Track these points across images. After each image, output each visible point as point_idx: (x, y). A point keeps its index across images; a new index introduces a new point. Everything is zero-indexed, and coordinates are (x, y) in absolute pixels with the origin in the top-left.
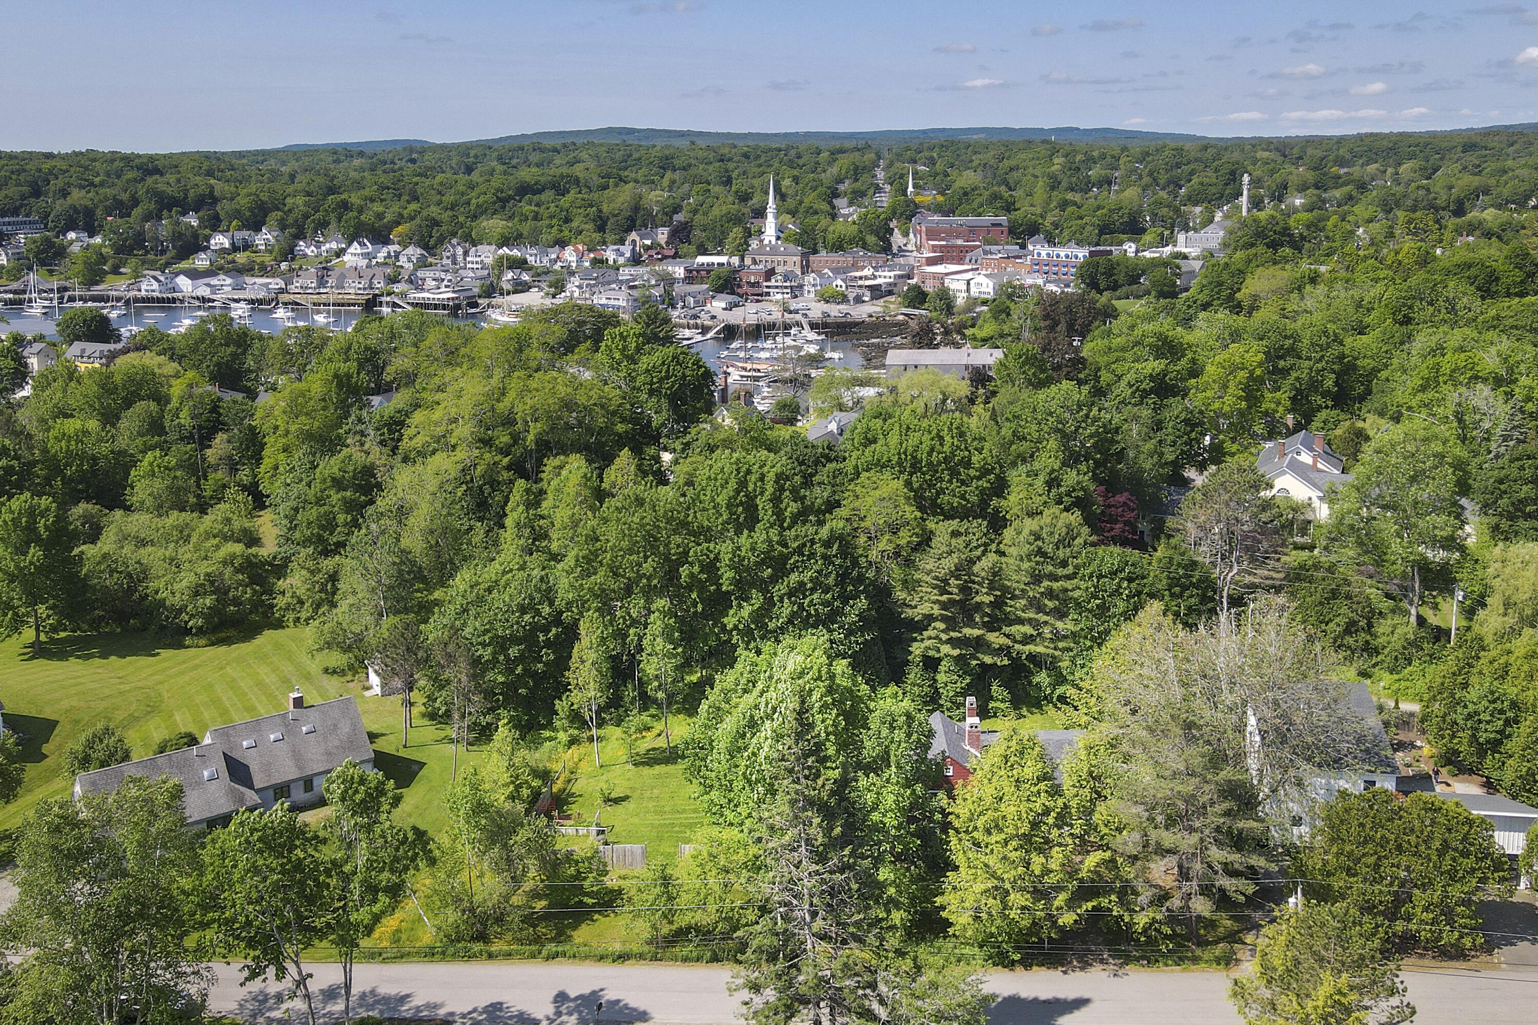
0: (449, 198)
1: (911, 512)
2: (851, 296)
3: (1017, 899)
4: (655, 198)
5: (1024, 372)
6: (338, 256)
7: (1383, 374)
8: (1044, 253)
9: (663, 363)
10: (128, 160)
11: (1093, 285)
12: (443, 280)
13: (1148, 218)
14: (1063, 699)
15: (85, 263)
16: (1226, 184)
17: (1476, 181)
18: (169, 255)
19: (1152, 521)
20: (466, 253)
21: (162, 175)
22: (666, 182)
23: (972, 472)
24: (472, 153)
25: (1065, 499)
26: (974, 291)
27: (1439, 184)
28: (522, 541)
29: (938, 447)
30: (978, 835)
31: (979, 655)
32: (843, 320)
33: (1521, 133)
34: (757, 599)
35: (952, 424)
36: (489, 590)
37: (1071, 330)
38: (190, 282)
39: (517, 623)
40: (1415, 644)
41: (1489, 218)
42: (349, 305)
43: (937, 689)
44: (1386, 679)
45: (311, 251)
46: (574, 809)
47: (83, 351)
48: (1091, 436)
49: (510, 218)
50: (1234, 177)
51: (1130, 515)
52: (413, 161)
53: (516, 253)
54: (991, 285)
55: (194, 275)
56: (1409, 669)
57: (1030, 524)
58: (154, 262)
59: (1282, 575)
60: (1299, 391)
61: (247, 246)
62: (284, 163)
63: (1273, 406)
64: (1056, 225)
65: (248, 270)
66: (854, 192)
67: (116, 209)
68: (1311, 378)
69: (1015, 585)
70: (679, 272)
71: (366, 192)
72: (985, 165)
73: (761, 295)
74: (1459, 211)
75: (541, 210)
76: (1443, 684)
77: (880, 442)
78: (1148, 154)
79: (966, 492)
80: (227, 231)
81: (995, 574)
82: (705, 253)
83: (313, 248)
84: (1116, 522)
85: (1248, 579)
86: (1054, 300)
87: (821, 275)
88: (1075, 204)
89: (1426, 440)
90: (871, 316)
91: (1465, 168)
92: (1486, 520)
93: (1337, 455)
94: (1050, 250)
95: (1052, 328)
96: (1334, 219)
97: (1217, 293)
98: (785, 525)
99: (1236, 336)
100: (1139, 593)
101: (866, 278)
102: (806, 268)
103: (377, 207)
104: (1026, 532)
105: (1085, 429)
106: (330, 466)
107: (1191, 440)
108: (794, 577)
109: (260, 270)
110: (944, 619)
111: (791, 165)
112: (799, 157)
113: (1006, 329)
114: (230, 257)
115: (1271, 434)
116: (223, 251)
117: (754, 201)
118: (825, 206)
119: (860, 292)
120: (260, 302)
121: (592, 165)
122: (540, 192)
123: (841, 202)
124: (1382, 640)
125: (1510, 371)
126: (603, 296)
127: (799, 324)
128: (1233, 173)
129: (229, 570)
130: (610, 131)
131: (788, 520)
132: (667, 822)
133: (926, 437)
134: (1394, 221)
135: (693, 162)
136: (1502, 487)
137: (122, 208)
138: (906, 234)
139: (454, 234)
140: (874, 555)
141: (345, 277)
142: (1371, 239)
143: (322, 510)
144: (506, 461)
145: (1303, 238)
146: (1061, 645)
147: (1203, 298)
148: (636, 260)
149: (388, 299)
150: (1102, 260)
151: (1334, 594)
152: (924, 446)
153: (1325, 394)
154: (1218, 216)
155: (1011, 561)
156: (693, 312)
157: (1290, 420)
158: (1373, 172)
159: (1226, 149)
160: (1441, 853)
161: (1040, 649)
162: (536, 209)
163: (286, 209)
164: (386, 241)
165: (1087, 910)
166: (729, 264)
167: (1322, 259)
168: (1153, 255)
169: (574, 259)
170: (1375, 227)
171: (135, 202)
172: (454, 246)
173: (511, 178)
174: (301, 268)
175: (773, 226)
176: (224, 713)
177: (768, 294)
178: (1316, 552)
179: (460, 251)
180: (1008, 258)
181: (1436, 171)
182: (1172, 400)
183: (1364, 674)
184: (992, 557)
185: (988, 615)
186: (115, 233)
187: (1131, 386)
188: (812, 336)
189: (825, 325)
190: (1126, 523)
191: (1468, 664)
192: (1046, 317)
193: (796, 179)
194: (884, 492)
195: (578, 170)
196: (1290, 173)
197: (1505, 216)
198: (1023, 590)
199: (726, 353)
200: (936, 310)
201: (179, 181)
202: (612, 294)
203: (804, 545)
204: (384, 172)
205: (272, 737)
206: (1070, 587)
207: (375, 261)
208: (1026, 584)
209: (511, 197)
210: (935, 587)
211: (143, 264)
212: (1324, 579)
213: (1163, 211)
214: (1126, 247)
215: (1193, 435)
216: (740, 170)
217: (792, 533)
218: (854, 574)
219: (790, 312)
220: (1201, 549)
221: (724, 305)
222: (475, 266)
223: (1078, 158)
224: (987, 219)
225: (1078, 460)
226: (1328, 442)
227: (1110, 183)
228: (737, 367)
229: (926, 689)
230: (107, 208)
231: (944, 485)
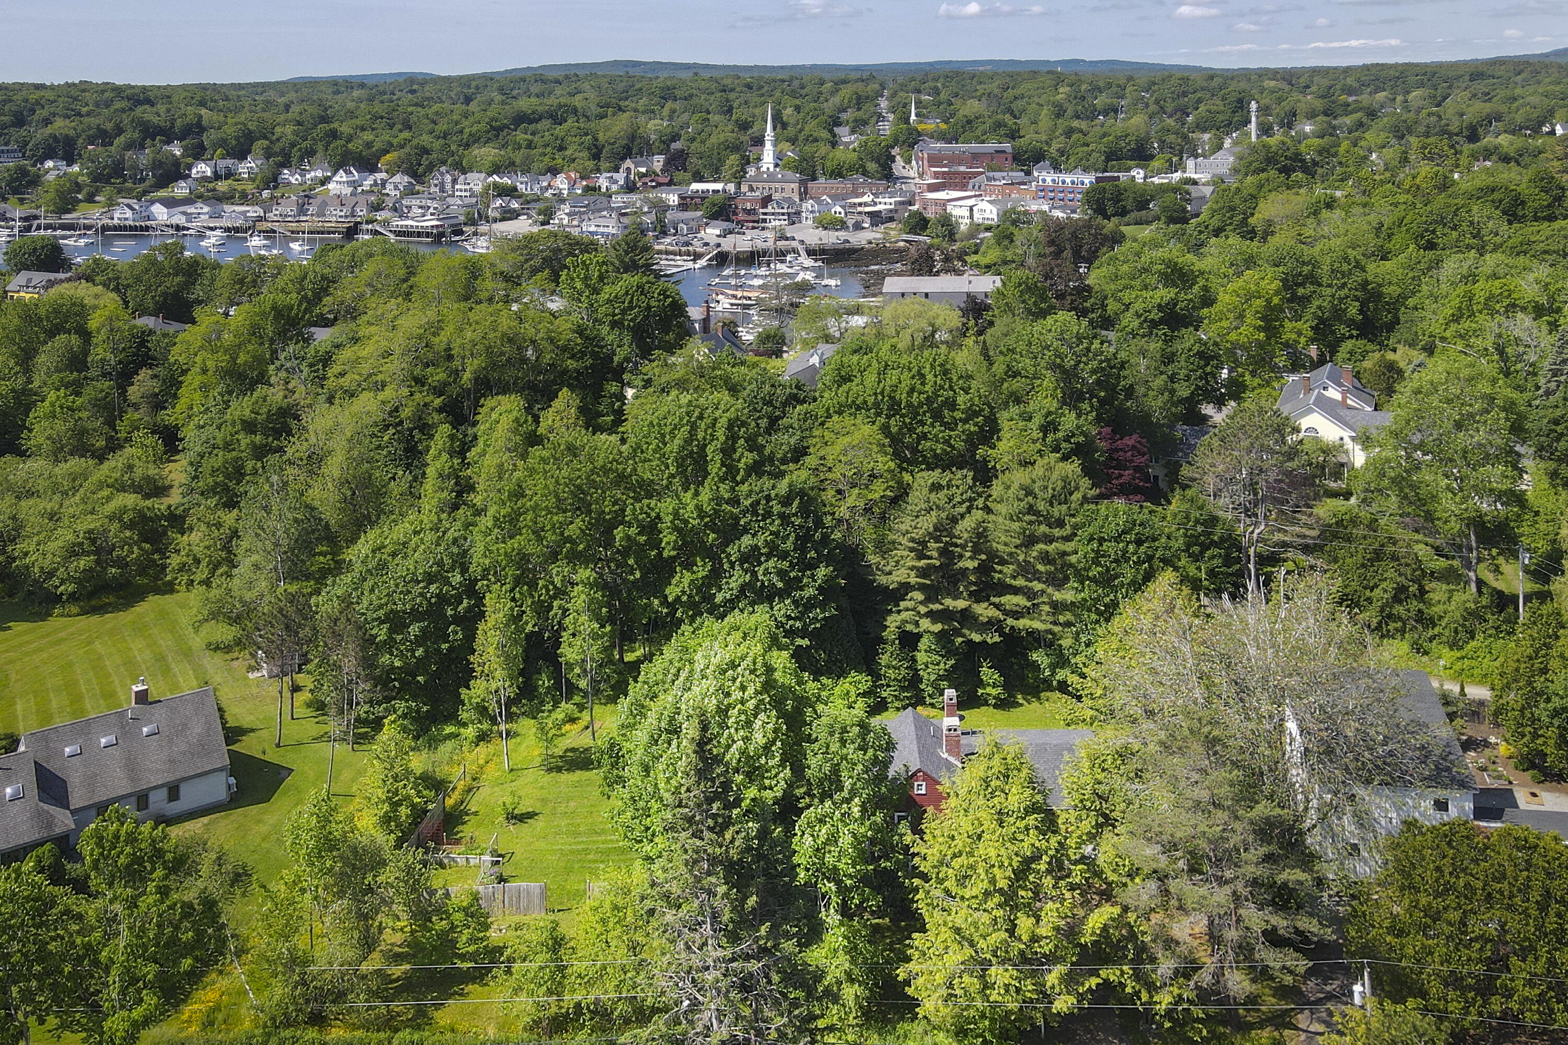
0: (442, 127)
1: (884, 463)
2: (850, 223)
3: (1000, 975)
4: (654, 127)
5: (1024, 302)
6: (322, 184)
7: (1411, 302)
8: (1049, 180)
9: (627, 293)
10: (118, 91)
11: (1101, 211)
12: (429, 207)
13: (1156, 145)
14: (1063, 687)
15: (57, 191)
16: (1234, 112)
17: (1488, 108)
18: (147, 183)
19: (1167, 466)
20: (454, 181)
21: (152, 106)
22: (666, 112)
23: (958, 415)
24: (474, 84)
25: (1064, 445)
26: (977, 216)
27: (1450, 111)
28: (445, 494)
29: (918, 386)
30: (950, 884)
31: (965, 630)
32: (842, 246)
33: (1528, 63)
34: (702, 569)
35: (935, 360)
36: (394, 555)
37: (1078, 258)
38: (166, 210)
39: (421, 595)
40: (1475, 615)
41: (1505, 144)
42: (329, 233)
43: (917, 670)
44: (1447, 656)
45: (295, 179)
46: (466, 831)
47: (30, 280)
48: (1094, 372)
49: (504, 146)
50: (1241, 105)
51: (1140, 460)
52: (413, 92)
53: (506, 181)
54: (995, 211)
55: (170, 203)
56: (1473, 644)
57: (1020, 477)
58: (130, 191)
59: (1315, 533)
60: (1321, 320)
61: (229, 174)
62: (282, 94)
63: (1294, 336)
64: (1062, 152)
65: (228, 198)
66: (856, 121)
67: (98, 138)
68: (1334, 306)
69: (1003, 548)
70: (673, 199)
71: (358, 122)
72: (989, 94)
73: (757, 222)
74: (1473, 137)
75: (536, 139)
76: (1517, 670)
77: (857, 381)
78: (1154, 84)
79: (950, 437)
80: (211, 159)
81: (979, 535)
82: (701, 180)
83: (297, 176)
84: (1126, 468)
85: (1278, 537)
86: (1060, 226)
87: (819, 202)
88: (1081, 131)
89: (1470, 379)
90: (870, 243)
91: (1474, 96)
92: (1542, 465)
93: (1368, 390)
94: (1055, 177)
95: (1057, 254)
96: (1345, 145)
97: (1231, 218)
98: (738, 478)
99: (1250, 262)
100: (1150, 558)
101: (866, 204)
102: (804, 196)
103: (368, 136)
104: (1016, 486)
105: (1086, 364)
106: (242, 407)
107: (1207, 374)
108: (746, 541)
109: (240, 198)
110: (922, 588)
111: (793, 94)
112: (802, 88)
113: (1009, 255)
114: (211, 185)
115: (1295, 367)
116: (205, 179)
117: (755, 129)
118: (825, 134)
119: (859, 218)
120: (237, 230)
121: (592, 95)
122: (537, 121)
123: (841, 131)
124: (1437, 610)
125: (1552, 300)
126: (592, 223)
127: (794, 251)
128: (1240, 101)
129: (115, 526)
130: (616, 63)
131: (742, 472)
132: (580, 847)
133: (906, 375)
134: (1408, 145)
135: (695, 92)
136: (1559, 429)
137: (104, 137)
138: (908, 161)
139: (444, 163)
140: (843, 511)
141: (327, 205)
142: (1386, 164)
143: (229, 456)
144: (438, 402)
145: (1315, 163)
146: (1062, 619)
147: (1215, 222)
148: (630, 188)
149: (370, 227)
150: (1108, 186)
151: (1378, 555)
152: (903, 385)
153: (1351, 323)
154: (1227, 143)
155: (999, 520)
156: (685, 238)
157: (1313, 351)
158: (1382, 99)
159: (1232, 79)
160: (1543, 907)
161: (1037, 625)
162: (530, 137)
163: (274, 138)
164: (373, 169)
165: (1090, 989)
166: (724, 191)
167: (1337, 184)
168: (1161, 181)
169: (566, 186)
170: (1389, 153)
171: (119, 131)
172: (442, 174)
173: (507, 107)
174: (282, 197)
175: (771, 153)
176: (76, 699)
177: (764, 221)
178: (1353, 500)
179: (448, 178)
180: (1012, 184)
181: (1445, 98)
182: (1183, 331)
183: (1418, 649)
184: (978, 515)
185: (974, 584)
186: (93, 162)
187: (1139, 316)
188: (809, 262)
189: (823, 251)
190: (1137, 469)
191: (1544, 644)
192: (1052, 243)
193: (798, 109)
194: (856, 438)
195: (577, 101)
196: (1298, 101)
197: (1519, 142)
198: (1011, 554)
199: (717, 280)
200: (938, 236)
201: (168, 111)
202: (602, 222)
203: (759, 502)
204: (382, 102)
205: (103, 741)
206: (1069, 549)
207: (360, 189)
208: (1016, 547)
209: (506, 126)
210: (911, 550)
211: (119, 192)
212: (1365, 538)
213: (1171, 138)
214: (1134, 173)
215: (1208, 369)
216: (742, 100)
217: (745, 488)
218: (818, 536)
219: (787, 239)
220: (1221, 502)
221: (718, 232)
222: (463, 194)
223: (1084, 87)
224: (991, 146)
225: (1080, 398)
226: (1357, 375)
227: (1116, 111)
228: (727, 295)
229: (903, 672)
230: (89, 137)
231: (926, 429)
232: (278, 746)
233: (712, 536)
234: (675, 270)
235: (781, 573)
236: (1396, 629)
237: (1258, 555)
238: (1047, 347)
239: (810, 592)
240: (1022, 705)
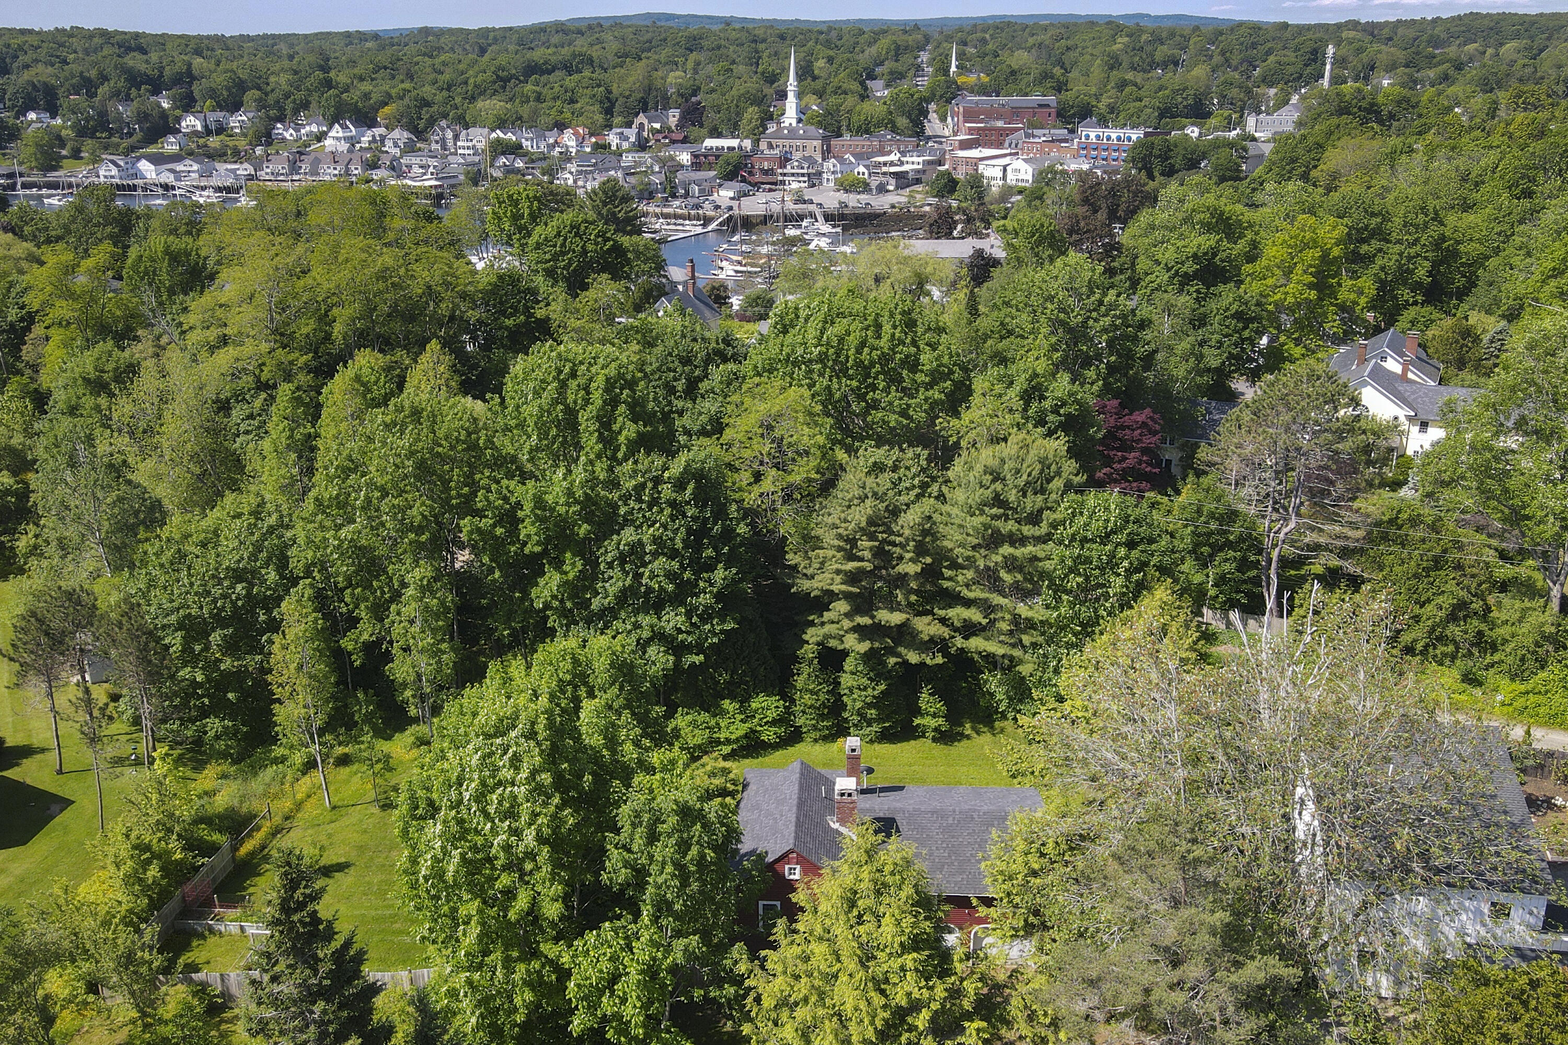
0: (447, 77)
1: (813, 436)
2: (874, 184)
4: (674, 79)
6: (319, 140)
7: (1493, 262)
8: (1092, 136)
10: (110, 37)
11: (1146, 169)
12: (429, 166)
13: (1215, 101)
15: (39, 145)
16: (1306, 65)
18: (135, 138)
19: (1182, 448)
20: (456, 137)
21: (143, 53)
22: (690, 63)
23: (920, 377)
24: (492, 35)
25: (1051, 418)
26: (1011, 178)
29: (871, 340)
31: (901, 650)
32: (863, 211)
34: (573, 566)
37: (1113, 216)
38: (153, 167)
43: (840, 696)
44: (1506, 689)
45: (290, 134)
48: (1105, 330)
49: (511, 99)
50: (1315, 56)
51: (1150, 441)
53: (510, 136)
54: (1030, 171)
55: (158, 160)
56: (1542, 675)
58: (116, 146)
59: (1360, 534)
60: (1384, 282)
61: (221, 129)
63: (1352, 297)
64: (1111, 108)
65: (219, 155)
66: (892, 73)
67: (82, 87)
68: (1400, 266)
69: (957, 551)
70: (685, 158)
71: (358, 72)
72: (1040, 45)
73: (775, 184)
75: (546, 91)
78: (1221, 34)
79: (909, 406)
80: (201, 112)
81: (925, 533)
82: (719, 135)
83: (292, 131)
84: (1132, 449)
85: (1310, 538)
86: (1098, 187)
87: (841, 160)
88: (1136, 85)
90: (893, 207)
93: (1435, 362)
94: (1099, 131)
95: (1091, 214)
96: (1426, 97)
97: (1291, 171)
98: (620, 455)
99: (1309, 211)
100: (1143, 565)
101: (892, 164)
102: (827, 153)
103: (366, 87)
104: (979, 468)
105: (1096, 320)
107: (1243, 340)
108: (629, 535)
109: (233, 155)
110: (847, 596)
111: (828, 44)
112: (839, 39)
114: (201, 141)
115: (1348, 334)
116: (195, 133)
117: (781, 81)
118: (855, 86)
119: (884, 179)
120: (228, 189)
121: (612, 45)
122: (549, 72)
123: (874, 84)
124: (1503, 631)
127: (812, 215)
128: (1314, 53)
131: (624, 448)
135: (723, 42)
137: (88, 86)
138: (943, 119)
139: (445, 116)
141: (321, 162)
142: (1471, 116)
145: (1392, 114)
146: (1027, 640)
148: (642, 146)
150: (1157, 141)
151: (1437, 563)
152: (852, 337)
153: (1417, 286)
154: (1295, 99)
155: (955, 511)
156: (696, 201)
157: (1371, 317)
158: (1472, 52)
161: (992, 647)
162: (539, 89)
163: (268, 88)
164: (372, 124)
166: (740, 148)
169: (573, 143)
171: (104, 78)
172: (443, 129)
173: (520, 58)
174: (275, 154)
175: (794, 107)
177: (782, 182)
179: (449, 134)
180: (1053, 141)
181: (1541, 51)
182: (1221, 287)
183: (1470, 679)
184: (927, 504)
185: (916, 592)
186: (76, 114)
187: (1169, 269)
188: (826, 228)
189: (842, 217)
190: (1145, 451)
192: (1086, 201)
193: (830, 60)
195: (595, 53)
196: (1380, 52)
198: (968, 558)
200: (965, 199)
201: (159, 58)
203: (643, 486)
206: (1041, 555)
207: (358, 146)
208: (974, 548)
209: (512, 77)
210: (840, 549)
211: (106, 148)
212: (1423, 541)
213: (1234, 92)
214: (1188, 131)
215: (1246, 334)
216: (772, 50)
217: (628, 466)
218: (717, 528)
219: (805, 202)
220: (1244, 492)
221: (731, 194)
222: (467, 152)
223: (1144, 37)
224: (1035, 98)
225: (1087, 362)
226: (1423, 346)
227: (1176, 64)
228: (732, 262)
229: (822, 697)
230: (73, 86)
231: (878, 395)
232: (60, 772)
233: (586, 527)
234: (682, 235)
235: (671, 576)
236: (1444, 655)
237: (1282, 560)
238: (1051, 299)
239: (705, 599)
240: (968, 737)
